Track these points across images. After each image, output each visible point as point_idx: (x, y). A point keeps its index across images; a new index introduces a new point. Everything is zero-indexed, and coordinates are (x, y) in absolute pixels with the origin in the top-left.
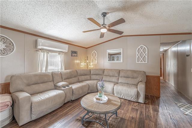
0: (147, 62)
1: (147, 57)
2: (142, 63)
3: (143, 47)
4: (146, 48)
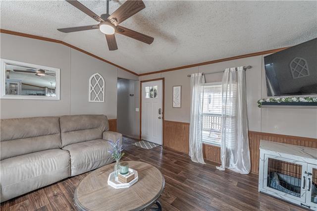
0: (103, 101)
1: (103, 93)
2: (98, 101)
3: (99, 77)
4: (103, 79)
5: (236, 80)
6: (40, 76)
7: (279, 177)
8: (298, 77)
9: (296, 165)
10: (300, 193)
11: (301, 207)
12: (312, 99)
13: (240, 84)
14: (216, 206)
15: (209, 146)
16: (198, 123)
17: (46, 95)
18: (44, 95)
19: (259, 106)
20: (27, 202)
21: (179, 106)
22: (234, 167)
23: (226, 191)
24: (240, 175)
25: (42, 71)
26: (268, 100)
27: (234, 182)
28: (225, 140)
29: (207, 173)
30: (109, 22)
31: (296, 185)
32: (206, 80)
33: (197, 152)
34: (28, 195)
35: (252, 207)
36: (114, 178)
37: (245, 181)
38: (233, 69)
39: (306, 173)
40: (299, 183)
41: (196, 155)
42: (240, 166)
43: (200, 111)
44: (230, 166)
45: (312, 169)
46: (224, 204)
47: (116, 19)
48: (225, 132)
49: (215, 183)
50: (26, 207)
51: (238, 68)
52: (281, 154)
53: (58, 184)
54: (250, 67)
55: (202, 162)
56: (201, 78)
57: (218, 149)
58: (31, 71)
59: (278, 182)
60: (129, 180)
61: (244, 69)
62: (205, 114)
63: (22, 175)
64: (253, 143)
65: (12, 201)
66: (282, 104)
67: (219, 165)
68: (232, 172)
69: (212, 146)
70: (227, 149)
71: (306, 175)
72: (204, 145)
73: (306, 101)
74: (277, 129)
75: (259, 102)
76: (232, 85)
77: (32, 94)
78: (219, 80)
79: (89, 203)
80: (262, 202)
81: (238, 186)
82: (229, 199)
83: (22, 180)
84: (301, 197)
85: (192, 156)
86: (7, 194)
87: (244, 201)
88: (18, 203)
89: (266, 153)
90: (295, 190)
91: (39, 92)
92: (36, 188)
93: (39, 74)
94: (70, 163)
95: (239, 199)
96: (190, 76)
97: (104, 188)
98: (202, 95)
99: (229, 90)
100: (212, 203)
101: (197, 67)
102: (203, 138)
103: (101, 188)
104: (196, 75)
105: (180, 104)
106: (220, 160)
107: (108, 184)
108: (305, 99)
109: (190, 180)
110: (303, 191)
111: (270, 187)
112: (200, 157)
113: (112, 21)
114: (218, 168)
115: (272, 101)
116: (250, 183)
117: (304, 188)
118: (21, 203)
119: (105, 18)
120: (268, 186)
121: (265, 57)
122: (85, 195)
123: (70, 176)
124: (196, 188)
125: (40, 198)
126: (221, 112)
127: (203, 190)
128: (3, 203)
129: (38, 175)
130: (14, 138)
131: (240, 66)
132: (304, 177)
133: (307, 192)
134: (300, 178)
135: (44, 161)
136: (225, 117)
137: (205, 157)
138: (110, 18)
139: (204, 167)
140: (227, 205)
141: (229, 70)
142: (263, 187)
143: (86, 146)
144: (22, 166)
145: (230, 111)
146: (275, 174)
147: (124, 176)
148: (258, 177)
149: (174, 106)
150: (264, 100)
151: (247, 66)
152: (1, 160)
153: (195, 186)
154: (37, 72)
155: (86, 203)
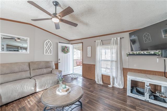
0: (52, 54)
1: (52, 50)
2: (49, 54)
3: (50, 42)
4: (52, 43)
5: (117, 43)
6: (17, 41)
7: (136, 89)
8: (147, 42)
9: (143, 83)
10: (144, 95)
11: (145, 101)
12: (149, 52)
13: (119, 45)
14: (107, 103)
15: (105, 75)
16: (99, 64)
17: (19, 51)
18: (18, 51)
19: (127, 56)
20: (14, 105)
21: (90, 56)
22: (116, 85)
23: (112, 96)
24: (119, 89)
25: (19, 39)
26: (131, 53)
27: (116, 92)
28: (112, 72)
29: (104, 88)
30: (57, 17)
31: (143, 92)
32: (103, 43)
33: (99, 79)
34: (15, 102)
35: (124, 102)
36: (59, 90)
37: (122, 92)
38: (115, 39)
39: (147, 85)
40: (144, 90)
41: (98, 80)
42: (119, 85)
43: (100, 59)
44: (115, 85)
45: (149, 84)
46: (111, 102)
47: (60, 16)
48: (112, 69)
49: (107, 93)
50: (14, 107)
51: (118, 38)
52: (136, 78)
53: (30, 96)
54: (123, 38)
55: (101, 83)
56: (101, 42)
57: (109, 77)
58: (12, 38)
59: (135, 91)
60: (67, 91)
61: (120, 38)
62: (102, 60)
63: (12, 91)
64: (125, 73)
65: (7, 105)
66: (137, 55)
67: (110, 84)
68: (116, 87)
69: (106, 76)
70: (113, 77)
71: (147, 87)
72: (102, 75)
73: (147, 53)
74: (135, 67)
75: (127, 54)
76: (115, 46)
77: (11, 51)
78: (109, 44)
79: (48, 101)
80: (128, 100)
81: (118, 93)
82: (113, 99)
83: (12, 94)
84: (145, 97)
85: (96, 81)
86: (4, 101)
87: (120, 100)
88: (10, 105)
89: (130, 78)
90: (142, 94)
91: (15, 49)
92: (19, 98)
93: (17, 40)
94: (36, 85)
95: (118, 99)
96: (95, 42)
97: (55, 95)
98: (101, 51)
99: (113, 48)
100: (106, 101)
101: (99, 37)
102: (102, 72)
103: (53, 95)
104: (98, 41)
105: (91, 55)
106: (110, 82)
107: (57, 93)
108: (147, 52)
109: (95, 92)
110: (145, 94)
111: (132, 93)
112: (100, 81)
113: (58, 16)
114: (109, 86)
115: (133, 53)
116: (123, 92)
117: (146, 93)
118: (12, 105)
119: (55, 15)
120: (131, 93)
121: (129, 33)
122: (46, 98)
123: (35, 92)
124: (98, 95)
125: (21, 103)
126: (110, 59)
127: (102, 96)
128: (2, 106)
129: (20, 91)
130: (6, 73)
131: (118, 37)
132: (146, 88)
133: (147, 94)
134: (144, 89)
135: (23, 84)
136: (112, 61)
137: (103, 81)
138: (57, 15)
139: (103, 86)
140: (112, 102)
141: (113, 38)
142: (129, 93)
143: (44, 77)
144: (12, 87)
145: (114, 59)
146: (135, 87)
147: (64, 89)
148: (127, 89)
149: (88, 56)
150: (129, 53)
151: (121, 37)
152: (1, 84)
153: (98, 94)
154: (16, 39)
155: (47, 101)
